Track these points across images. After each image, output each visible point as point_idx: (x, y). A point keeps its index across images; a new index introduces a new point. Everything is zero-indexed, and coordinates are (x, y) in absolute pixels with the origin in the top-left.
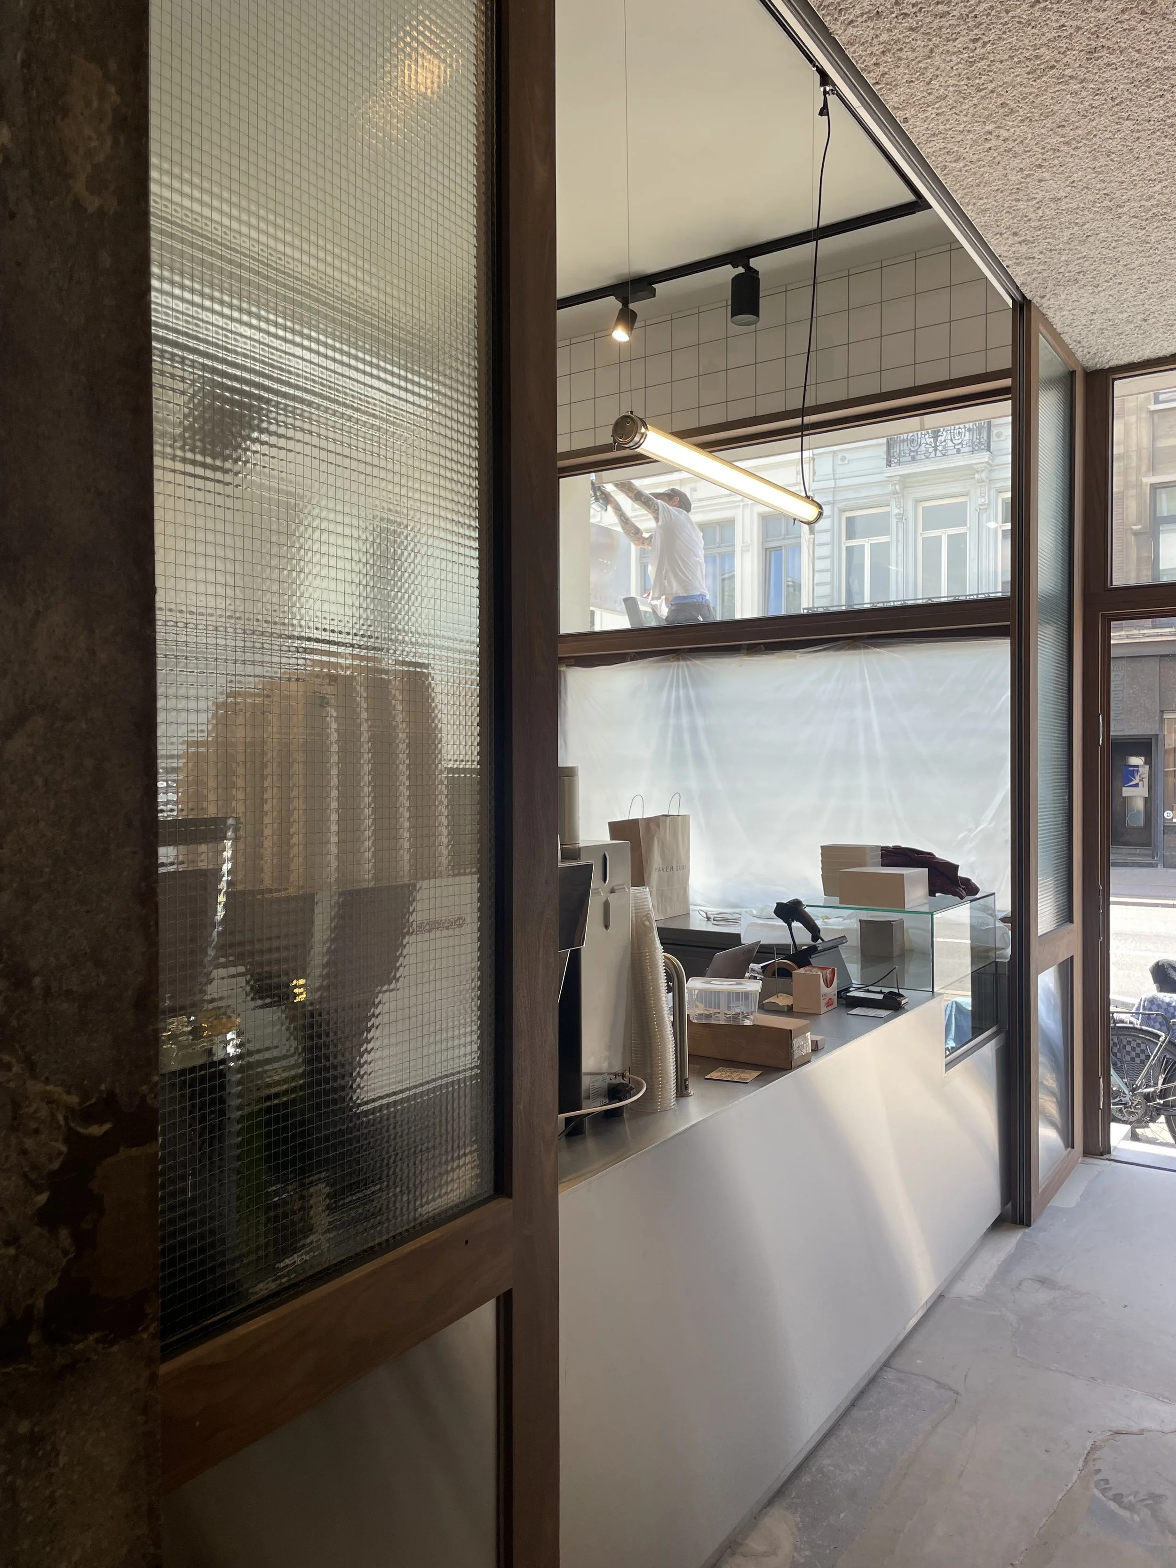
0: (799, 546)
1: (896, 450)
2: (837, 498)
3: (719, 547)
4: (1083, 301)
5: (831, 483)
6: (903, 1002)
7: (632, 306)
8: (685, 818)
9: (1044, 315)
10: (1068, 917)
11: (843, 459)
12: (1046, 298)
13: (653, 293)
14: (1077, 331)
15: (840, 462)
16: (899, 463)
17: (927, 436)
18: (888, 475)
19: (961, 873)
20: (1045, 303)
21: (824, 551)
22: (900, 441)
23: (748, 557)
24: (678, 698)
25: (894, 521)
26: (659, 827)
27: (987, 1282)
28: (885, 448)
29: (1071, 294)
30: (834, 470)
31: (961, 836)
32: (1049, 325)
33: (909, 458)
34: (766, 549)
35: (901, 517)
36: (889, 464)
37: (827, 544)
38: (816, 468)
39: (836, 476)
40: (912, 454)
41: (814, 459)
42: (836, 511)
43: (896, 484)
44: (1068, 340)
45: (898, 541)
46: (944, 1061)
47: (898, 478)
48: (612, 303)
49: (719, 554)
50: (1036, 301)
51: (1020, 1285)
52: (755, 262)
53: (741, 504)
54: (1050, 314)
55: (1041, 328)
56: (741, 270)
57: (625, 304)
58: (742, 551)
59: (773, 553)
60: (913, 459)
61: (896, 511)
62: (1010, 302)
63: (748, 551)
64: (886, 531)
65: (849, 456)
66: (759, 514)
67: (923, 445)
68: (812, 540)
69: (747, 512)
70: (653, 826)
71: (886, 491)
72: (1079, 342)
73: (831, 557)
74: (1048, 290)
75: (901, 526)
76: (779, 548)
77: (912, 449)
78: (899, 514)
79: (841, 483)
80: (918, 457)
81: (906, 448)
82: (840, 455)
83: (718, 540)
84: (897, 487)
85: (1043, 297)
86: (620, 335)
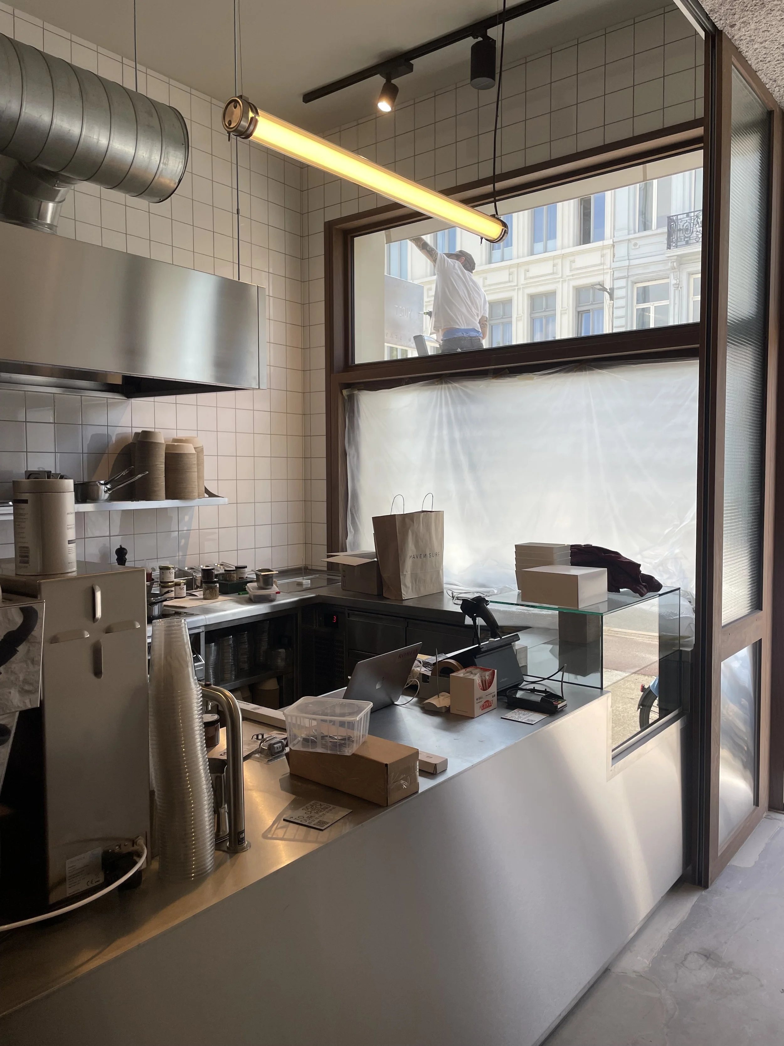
0: (602, 309)
1: (674, 238)
2: (630, 274)
3: (545, 311)
4: (773, 30)
5: (626, 263)
6: (559, 706)
7: (393, 81)
8: (439, 514)
9: (737, 48)
10: (757, 604)
11: (635, 245)
12: (736, 28)
13: (410, 68)
14: (771, 68)
15: (633, 248)
16: (677, 246)
17: (697, 226)
18: (669, 255)
19: (644, 570)
20: (734, 31)
21: (621, 312)
22: (678, 230)
23: (565, 318)
24: (441, 415)
25: (672, 289)
26: (413, 522)
27: (654, 954)
28: (666, 236)
29: (759, 22)
30: (628, 254)
31: (667, 531)
32: (743, 61)
33: (684, 243)
34: (579, 312)
35: (678, 286)
36: (669, 247)
37: (623, 307)
38: (616, 252)
39: (630, 257)
40: (686, 239)
41: (614, 246)
42: (630, 283)
43: (674, 262)
44: (764, 79)
45: (675, 304)
46: (611, 754)
47: (675, 257)
48: (378, 80)
49: (545, 316)
50: (727, 31)
51: (685, 959)
52: (494, 32)
53: (561, 280)
54: (743, 48)
55: (734, 60)
56: (480, 39)
57: (389, 80)
58: (561, 314)
59: (584, 315)
60: (687, 243)
61: (674, 282)
62: (702, 34)
63: (566, 313)
64: (667, 297)
65: (639, 242)
66: (574, 287)
67: (695, 233)
68: (612, 305)
69: (566, 285)
70: (407, 520)
71: (667, 268)
72: (775, 81)
73: (626, 316)
74: (737, 16)
75: (677, 292)
76: (588, 311)
77: (686, 235)
78: (676, 284)
79: (634, 262)
80: (692, 241)
81: (682, 235)
82: (633, 242)
83: (544, 307)
84: (675, 264)
85: (732, 26)
86: (384, 106)
